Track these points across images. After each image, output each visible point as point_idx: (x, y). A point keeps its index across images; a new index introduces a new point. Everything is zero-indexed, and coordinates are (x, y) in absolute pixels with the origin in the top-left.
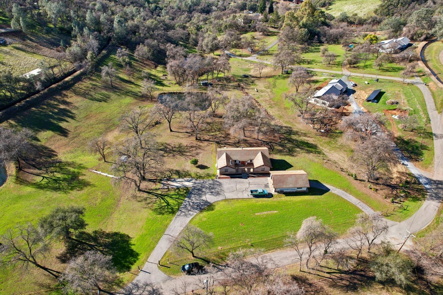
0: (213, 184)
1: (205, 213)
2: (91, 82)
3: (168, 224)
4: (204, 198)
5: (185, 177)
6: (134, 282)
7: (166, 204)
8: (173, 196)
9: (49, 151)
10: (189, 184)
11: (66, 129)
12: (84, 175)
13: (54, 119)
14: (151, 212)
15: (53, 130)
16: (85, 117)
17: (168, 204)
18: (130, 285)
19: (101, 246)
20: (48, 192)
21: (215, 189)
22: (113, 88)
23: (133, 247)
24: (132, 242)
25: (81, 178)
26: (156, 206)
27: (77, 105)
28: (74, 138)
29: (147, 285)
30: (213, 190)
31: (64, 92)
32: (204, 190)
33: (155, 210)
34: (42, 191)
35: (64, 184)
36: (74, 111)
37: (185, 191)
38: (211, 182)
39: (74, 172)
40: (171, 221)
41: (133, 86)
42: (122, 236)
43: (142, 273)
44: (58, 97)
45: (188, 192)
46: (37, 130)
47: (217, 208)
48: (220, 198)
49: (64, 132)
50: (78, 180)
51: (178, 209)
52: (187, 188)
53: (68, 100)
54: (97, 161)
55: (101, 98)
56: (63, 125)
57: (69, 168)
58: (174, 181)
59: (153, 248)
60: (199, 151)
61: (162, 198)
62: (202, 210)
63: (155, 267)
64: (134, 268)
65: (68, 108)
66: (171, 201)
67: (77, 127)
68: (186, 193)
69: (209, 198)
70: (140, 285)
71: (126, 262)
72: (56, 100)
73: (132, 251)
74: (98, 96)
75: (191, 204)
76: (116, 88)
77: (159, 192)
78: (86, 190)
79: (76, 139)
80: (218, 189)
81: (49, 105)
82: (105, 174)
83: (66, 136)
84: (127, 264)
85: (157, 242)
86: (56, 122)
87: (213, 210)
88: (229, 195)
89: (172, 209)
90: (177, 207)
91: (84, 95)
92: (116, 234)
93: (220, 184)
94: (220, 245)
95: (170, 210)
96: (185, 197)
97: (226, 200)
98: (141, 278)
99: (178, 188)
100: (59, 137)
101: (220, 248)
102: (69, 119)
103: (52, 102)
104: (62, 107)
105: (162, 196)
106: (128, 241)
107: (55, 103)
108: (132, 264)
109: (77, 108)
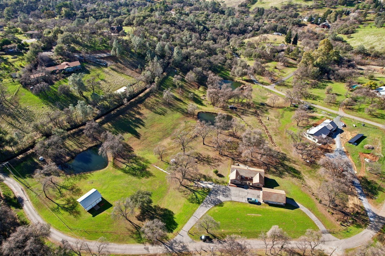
0: (225, 189)
1: (217, 208)
2: (155, 98)
3: (196, 210)
4: (218, 197)
5: (209, 181)
6: (174, 239)
7: (195, 197)
8: (200, 193)
9: (129, 147)
10: (211, 186)
11: (139, 134)
12: (149, 168)
13: (132, 125)
14: (186, 200)
15: (132, 133)
16: (151, 126)
17: (197, 198)
18: (172, 240)
19: (158, 215)
20: (130, 176)
21: (225, 192)
22: (169, 105)
23: (175, 220)
24: (175, 216)
25: (147, 169)
26: (189, 197)
27: (146, 116)
28: (144, 140)
29: (181, 242)
30: (224, 193)
31: (139, 105)
32: (219, 192)
33: (189, 199)
34: (126, 175)
35: (138, 172)
36: (144, 121)
37: (207, 191)
38: (224, 187)
39: (143, 165)
40: (197, 208)
41: (182, 103)
42: (170, 212)
43: (178, 235)
44: (135, 109)
45: (209, 192)
46: (123, 132)
47: (225, 205)
48: (228, 199)
49: (137, 136)
50: (146, 171)
51: (202, 202)
52: (209, 189)
53: (141, 112)
54: (157, 159)
55: (161, 112)
56: (138, 130)
57: (141, 162)
58: (202, 182)
59: (186, 223)
60: (220, 163)
61: (194, 193)
62: (216, 205)
63: (186, 233)
64: (175, 231)
65: (141, 118)
66: (199, 196)
67: (145, 132)
68: (208, 192)
69: (221, 198)
70: (177, 241)
71: (171, 227)
72: (134, 111)
73: (174, 221)
74: (159, 111)
75: (210, 200)
76: (171, 104)
77: (192, 188)
78: (150, 179)
79: (144, 141)
80: (228, 193)
81: (130, 114)
82: (162, 170)
83: (139, 138)
84: (171, 228)
85: (188, 219)
86: (133, 128)
87: (222, 206)
88: (234, 198)
89: (199, 201)
90: (201, 200)
91: (151, 109)
92: (166, 210)
93: (229, 190)
94: (223, 229)
95: (197, 201)
96: (207, 195)
97: (231, 201)
98: (178, 238)
99: (204, 188)
100: (135, 139)
101: (223, 230)
102: (141, 126)
103: (132, 112)
104: (137, 116)
105: (194, 191)
106: (172, 215)
107: (134, 113)
108: (174, 229)
109: (146, 118)
